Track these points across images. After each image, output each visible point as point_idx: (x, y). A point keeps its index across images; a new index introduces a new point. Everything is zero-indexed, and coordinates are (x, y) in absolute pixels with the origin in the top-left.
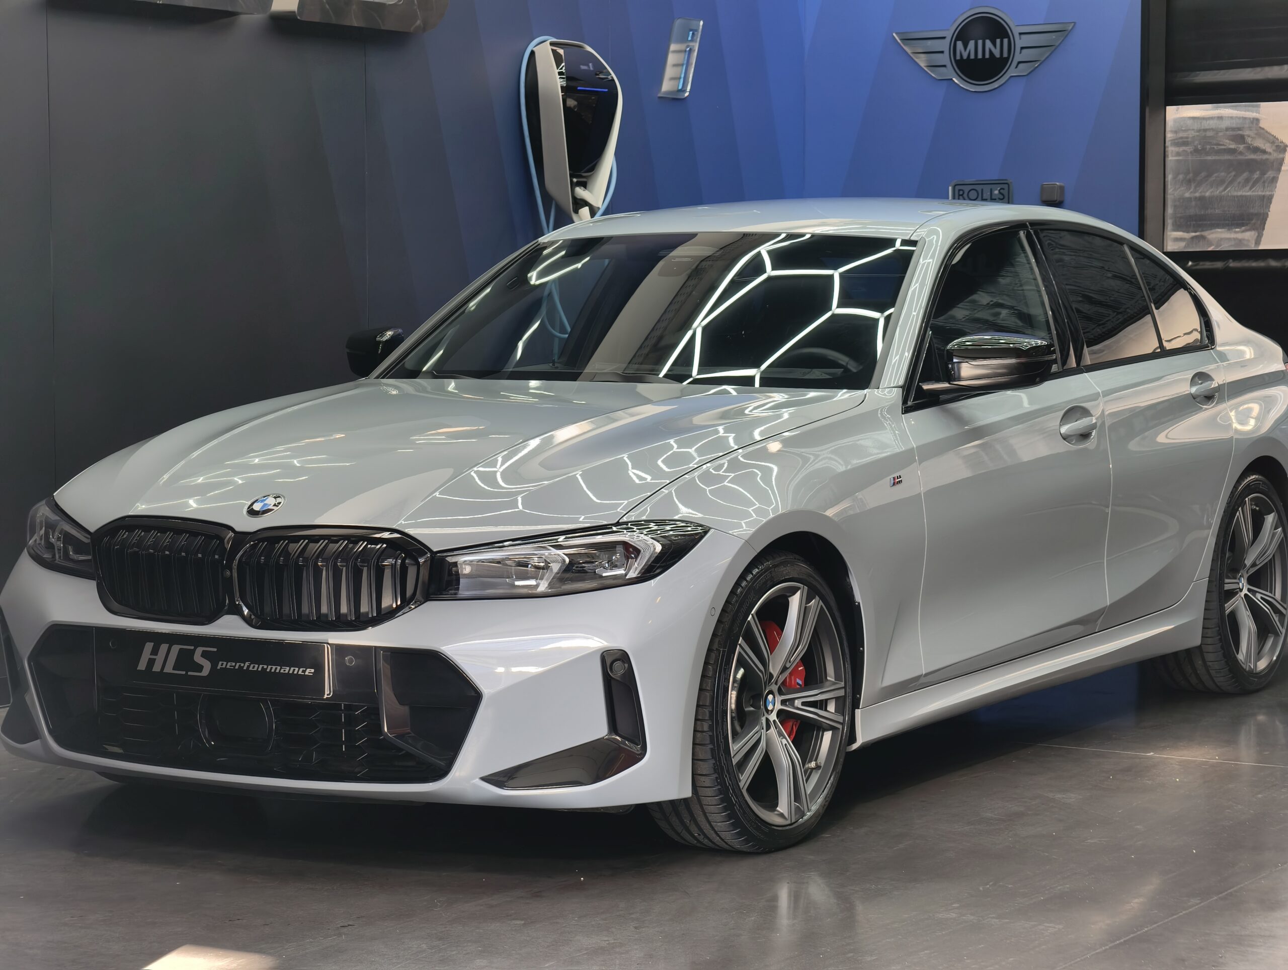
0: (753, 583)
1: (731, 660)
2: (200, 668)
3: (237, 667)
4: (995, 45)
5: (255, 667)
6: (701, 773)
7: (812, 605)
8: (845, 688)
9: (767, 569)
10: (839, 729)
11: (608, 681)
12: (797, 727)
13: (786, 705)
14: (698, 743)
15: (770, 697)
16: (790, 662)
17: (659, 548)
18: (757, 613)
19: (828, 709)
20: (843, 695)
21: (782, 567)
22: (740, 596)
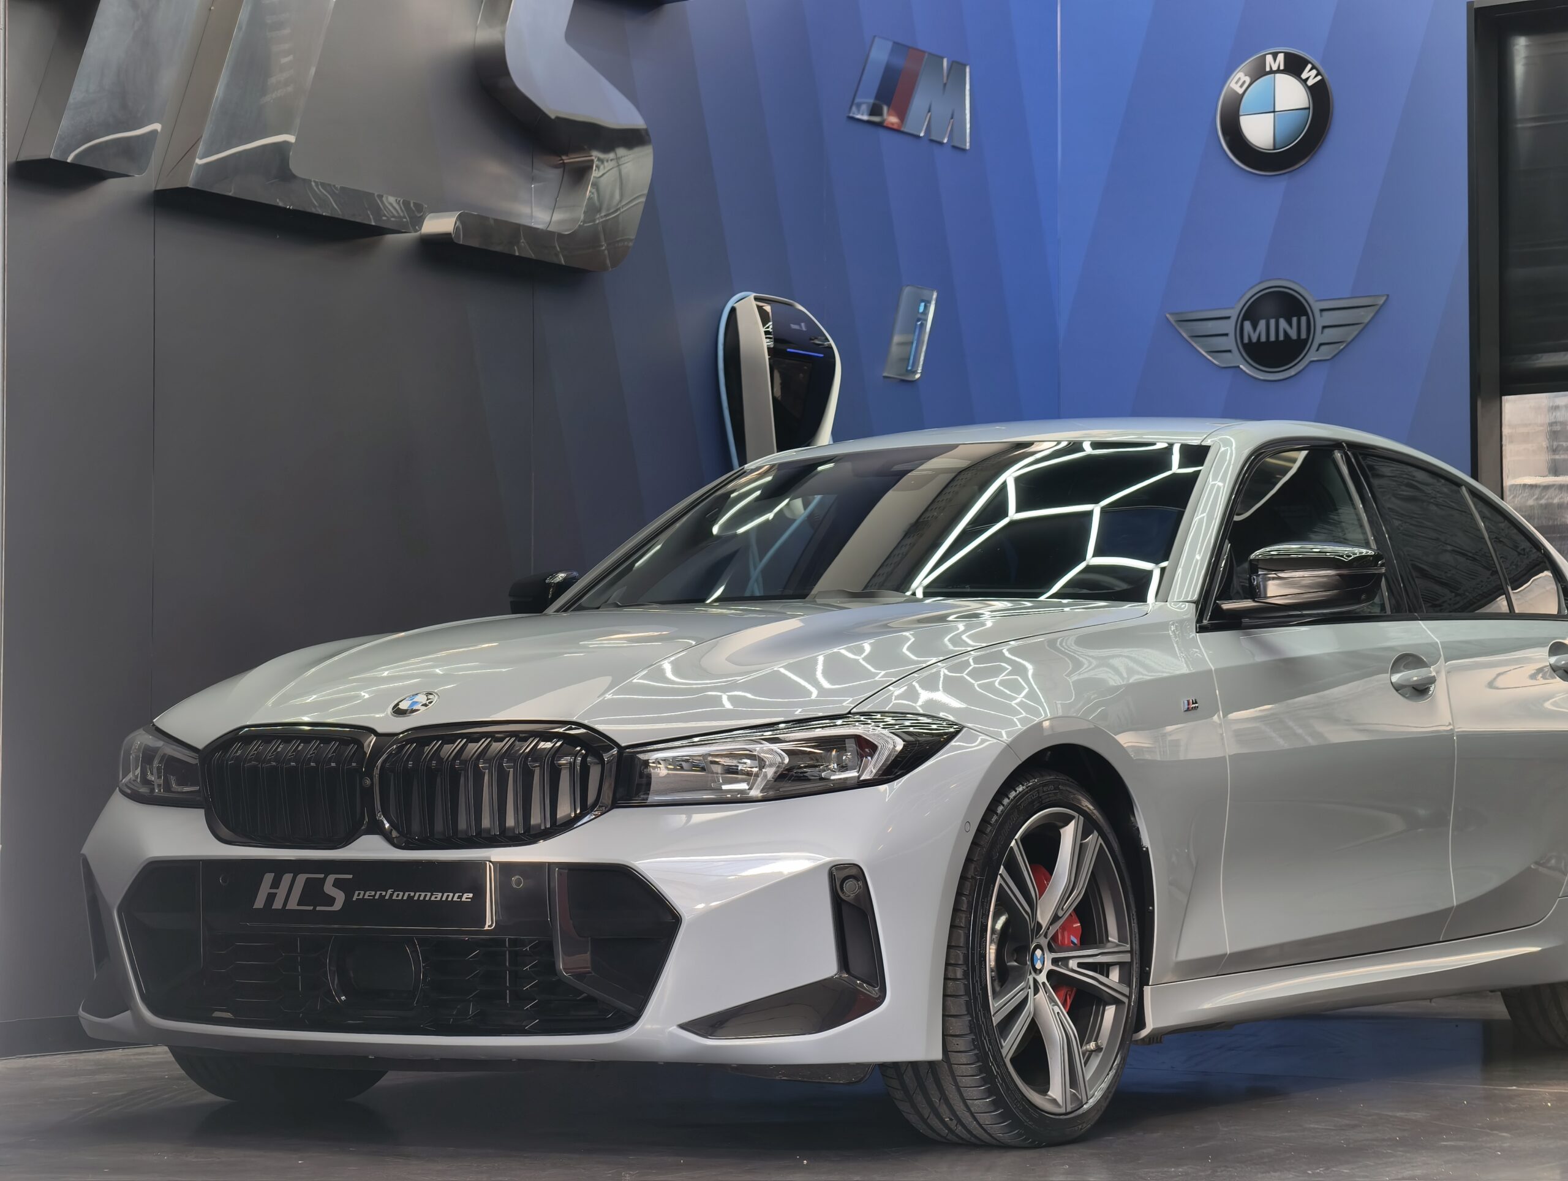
0: (1017, 802)
1: (990, 892)
2: (331, 901)
3: (377, 897)
4: (1290, 324)
5: (399, 896)
6: (953, 1034)
7: (1089, 840)
8: (1131, 952)
9: (1032, 788)
10: (1124, 1003)
11: (838, 904)
12: (1072, 998)
13: (1058, 966)
14: (949, 994)
15: (1038, 952)
16: (1063, 909)
17: (900, 745)
18: (1023, 839)
19: (1110, 976)
20: (1129, 961)
21: (1052, 787)
22: (1001, 815)
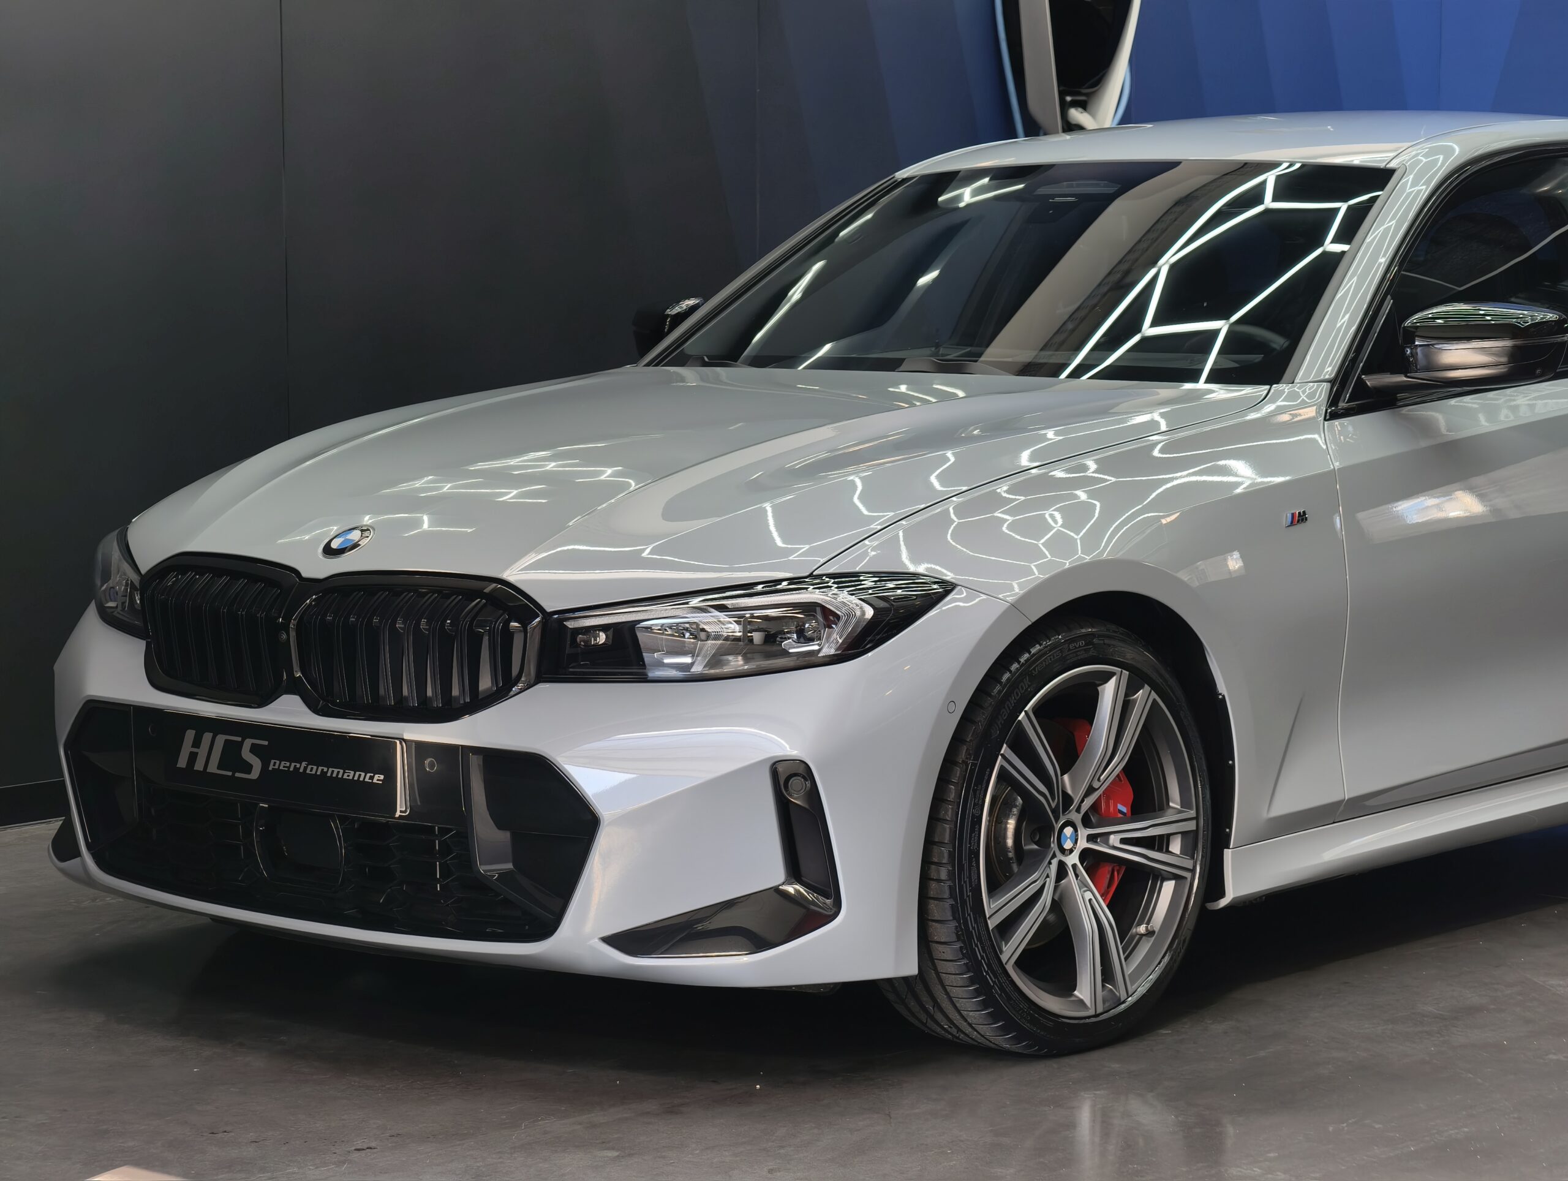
0: (1030, 666)
1: (986, 778)
2: (248, 768)
3: (291, 769)
5: (314, 770)
6: (938, 940)
7: (1138, 696)
8: (1197, 818)
9: (1054, 647)
10: (1185, 878)
11: (784, 808)
12: (1120, 876)
13: (1095, 842)
14: (932, 896)
15: (1068, 831)
16: (1099, 780)
17: (870, 613)
18: (1037, 710)
19: (1170, 849)
20: (1195, 828)
21: (1082, 643)
22: (1006, 685)
